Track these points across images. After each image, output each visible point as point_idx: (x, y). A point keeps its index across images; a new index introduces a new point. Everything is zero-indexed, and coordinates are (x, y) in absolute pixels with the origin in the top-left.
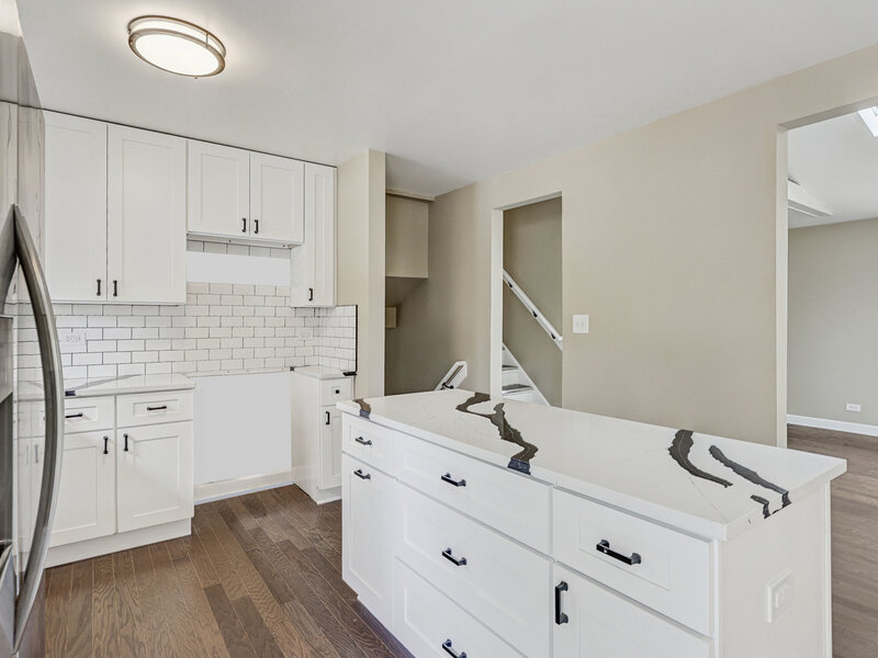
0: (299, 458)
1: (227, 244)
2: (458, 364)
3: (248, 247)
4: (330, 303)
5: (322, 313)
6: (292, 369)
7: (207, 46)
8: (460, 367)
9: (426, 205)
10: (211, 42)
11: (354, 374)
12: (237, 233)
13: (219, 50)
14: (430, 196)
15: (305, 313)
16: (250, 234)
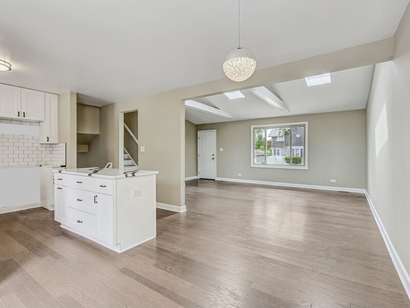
0: (43, 198)
1: (11, 120)
2: (109, 163)
3: (21, 122)
4: (57, 143)
5: (54, 146)
6: (40, 166)
7: (5, 65)
8: (109, 165)
9: (99, 109)
10: (6, 64)
11: (65, 166)
12: (16, 116)
13: (9, 66)
14: (100, 106)
15: (47, 146)
16: (21, 117)
